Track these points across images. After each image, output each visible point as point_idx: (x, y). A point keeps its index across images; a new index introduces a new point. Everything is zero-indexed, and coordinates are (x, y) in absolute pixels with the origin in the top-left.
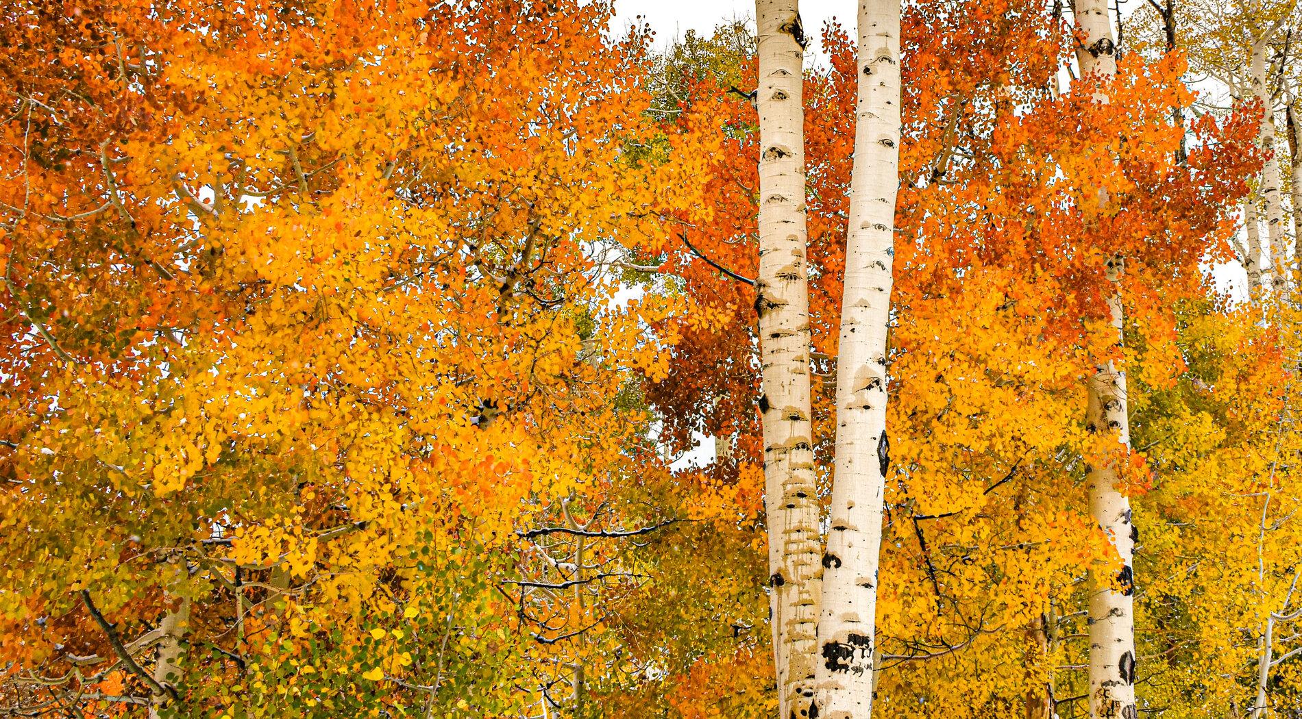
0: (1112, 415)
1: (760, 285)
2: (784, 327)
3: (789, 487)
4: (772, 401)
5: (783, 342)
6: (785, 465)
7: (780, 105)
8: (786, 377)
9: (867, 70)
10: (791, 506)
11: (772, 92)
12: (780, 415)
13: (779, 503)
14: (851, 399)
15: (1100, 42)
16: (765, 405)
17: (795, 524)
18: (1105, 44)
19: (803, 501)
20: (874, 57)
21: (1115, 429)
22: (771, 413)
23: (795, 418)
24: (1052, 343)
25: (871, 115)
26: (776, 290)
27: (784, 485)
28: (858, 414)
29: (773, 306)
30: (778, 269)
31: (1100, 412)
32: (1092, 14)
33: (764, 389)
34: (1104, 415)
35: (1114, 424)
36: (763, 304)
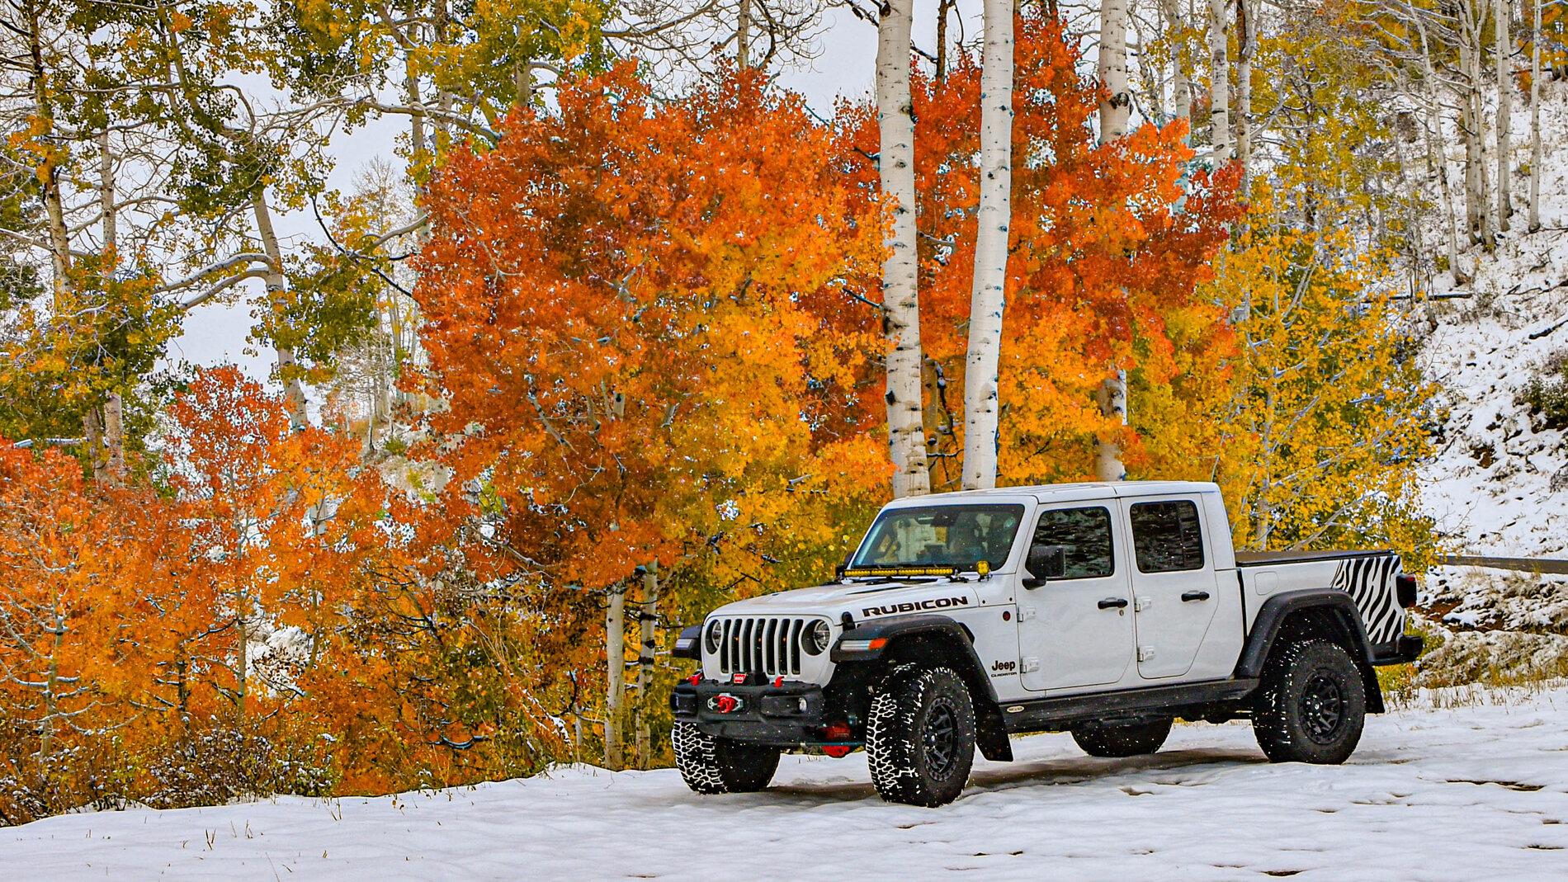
0: (1117, 402)
1: (886, 310)
2: (906, 343)
3: (912, 459)
4: (898, 396)
5: (905, 354)
6: (908, 443)
7: (900, 171)
8: (908, 380)
9: (990, 176)
10: (914, 472)
11: (895, 161)
12: (904, 407)
13: (906, 469)
14: (978, 405)
15: (1119, 96)
16: (891, 399)
17: (917, 485)
18: (1123, 98)
19: (921, 468)
20: (995, 166)
21: (1119, 413)
22: (897, 406)
23: (914, 409)
24: (1093, 360)
25: (994, 209)
26: (899, 315)
27: (908, 457)
28: (983, 416)
29: (897, 326)
30: (900, 299)
31: (1107, 400)
32: (1114, 70)
33: (890, 387)
34: (1110, 403)
35: (1118, 409)
36: (890, 325)
